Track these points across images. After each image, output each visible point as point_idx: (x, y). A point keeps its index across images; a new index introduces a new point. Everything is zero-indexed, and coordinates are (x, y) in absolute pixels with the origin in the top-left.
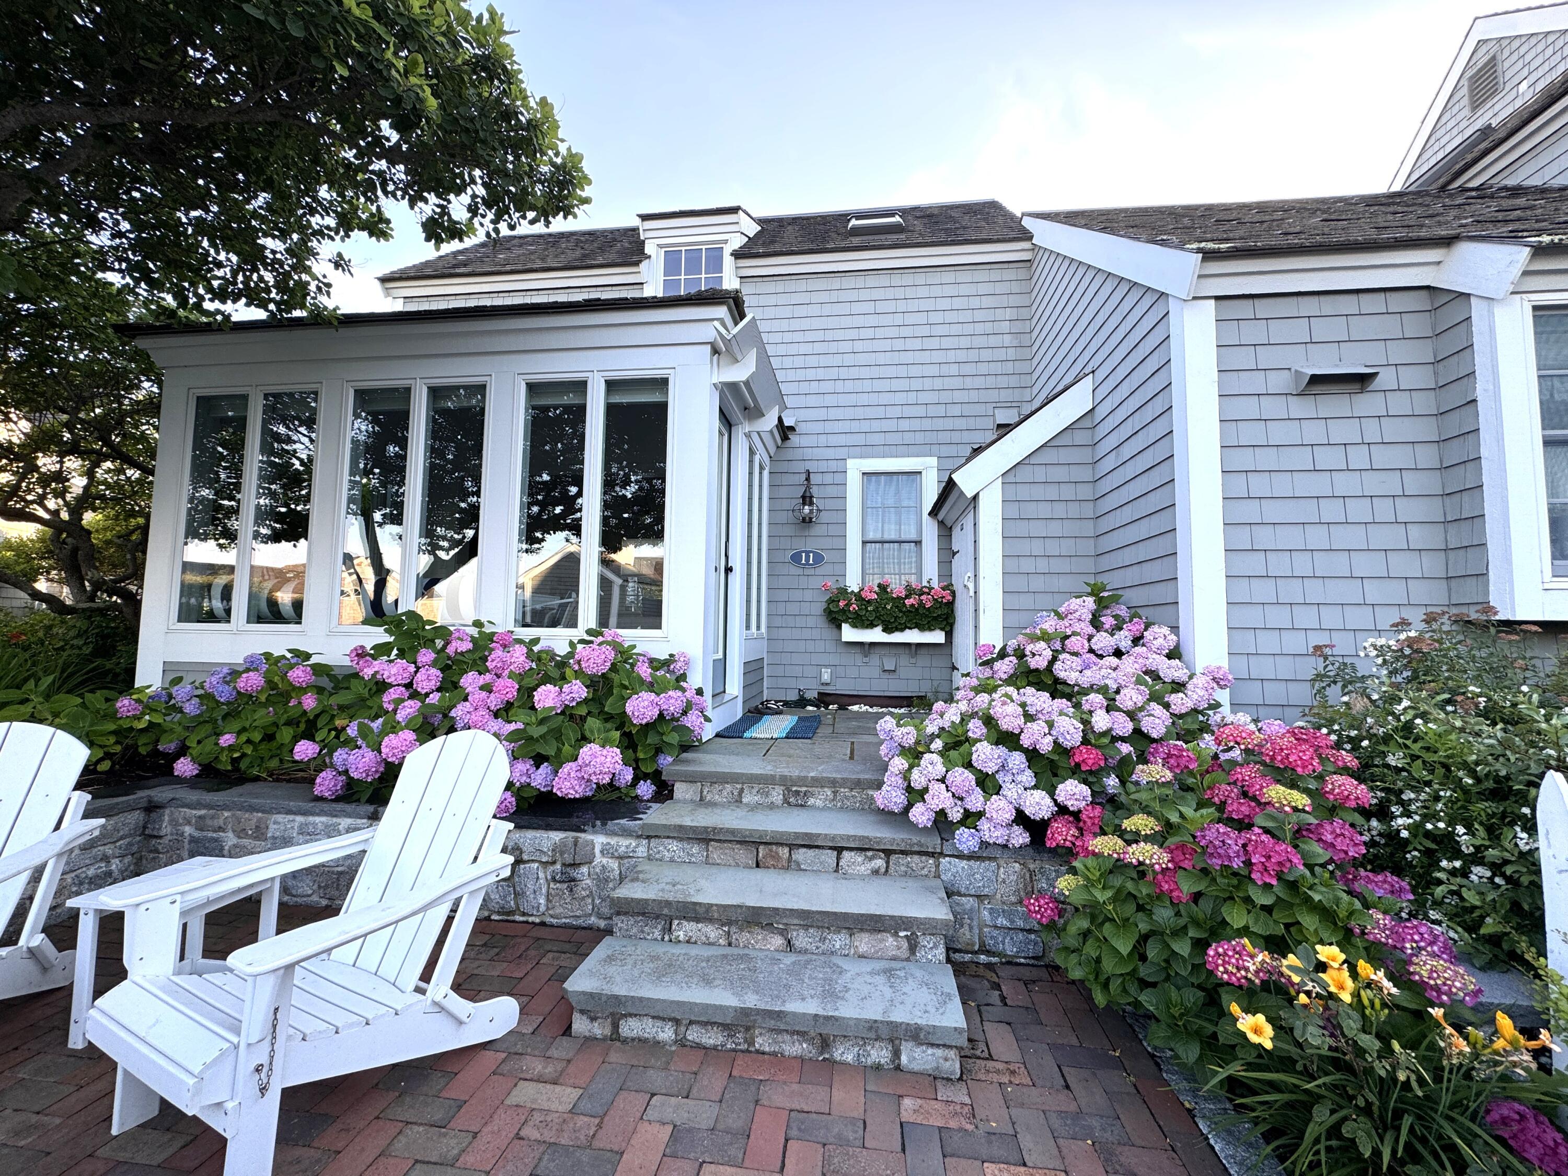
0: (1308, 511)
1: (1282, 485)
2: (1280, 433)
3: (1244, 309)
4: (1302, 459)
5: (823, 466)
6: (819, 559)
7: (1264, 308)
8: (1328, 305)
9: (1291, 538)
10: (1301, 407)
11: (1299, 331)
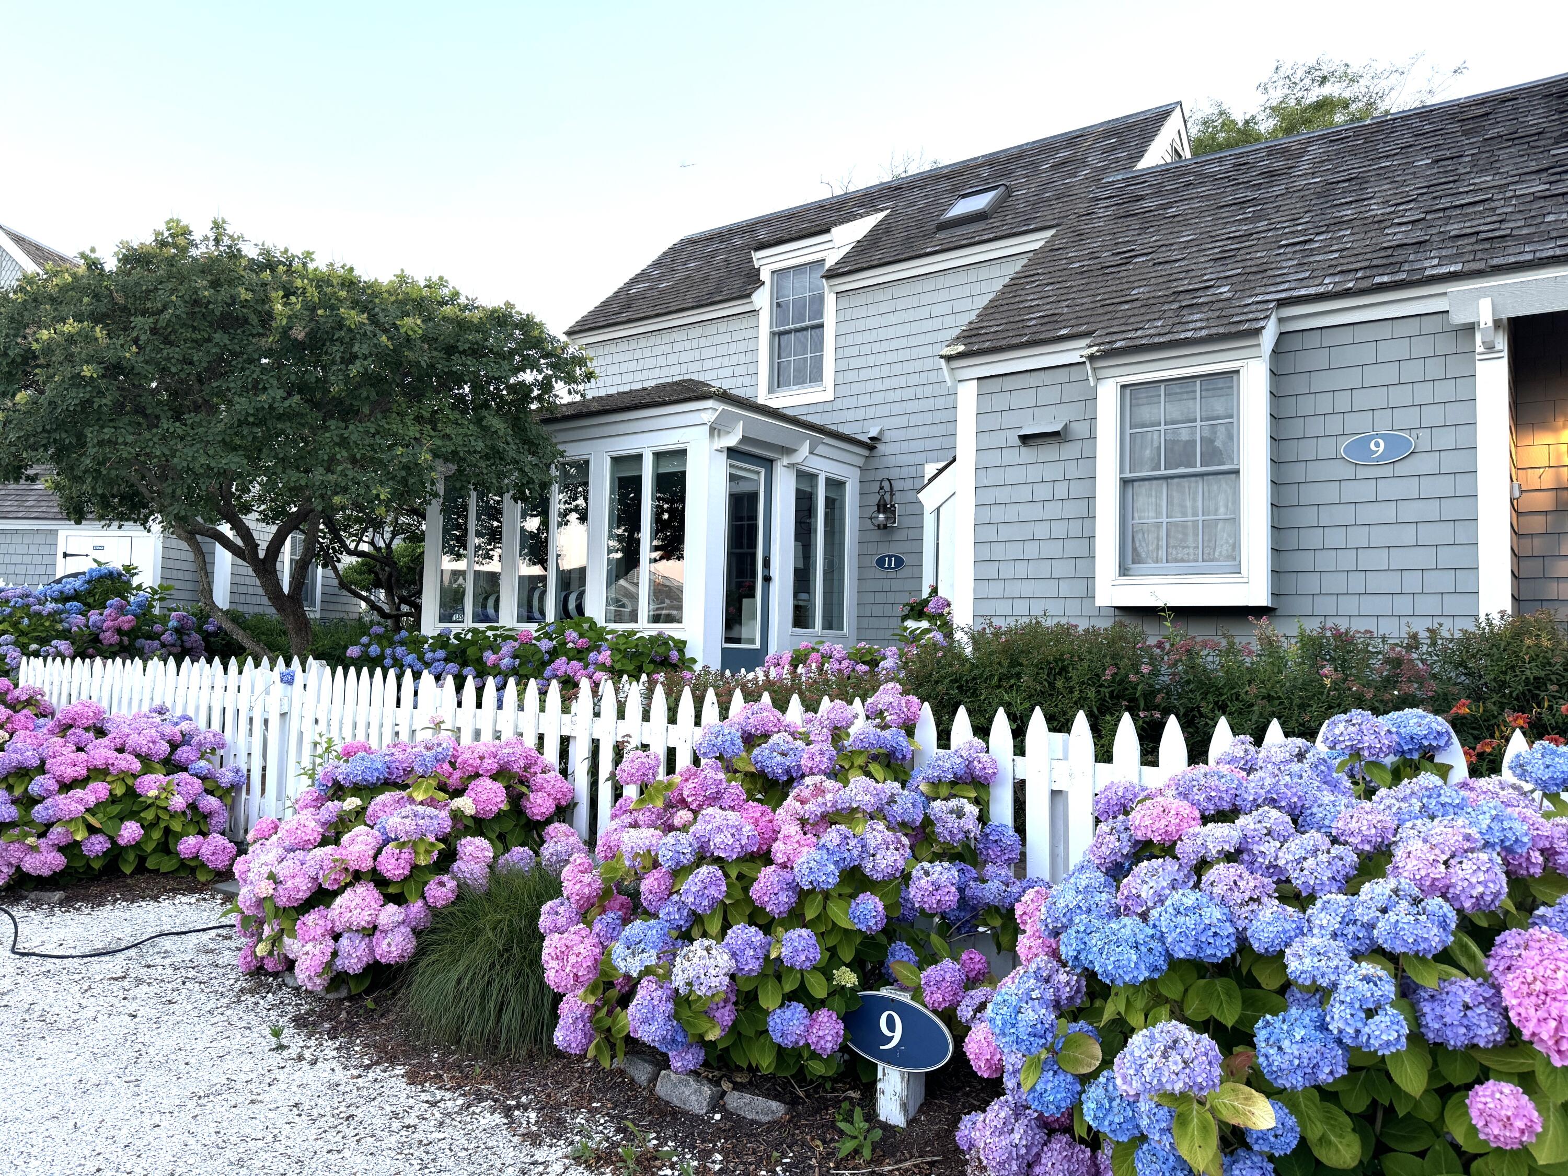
0: (1026, 531)
1: (1012, 513)
2: (1014, 475)
3: (995, 385)
4: (1025, 493)
5: (904, 472)
6: (900, 562)
7: (1009, 383)
8: (1049, 377)
9: (1014, 551)
10: (1027, 454)
11: (1028, 398)
